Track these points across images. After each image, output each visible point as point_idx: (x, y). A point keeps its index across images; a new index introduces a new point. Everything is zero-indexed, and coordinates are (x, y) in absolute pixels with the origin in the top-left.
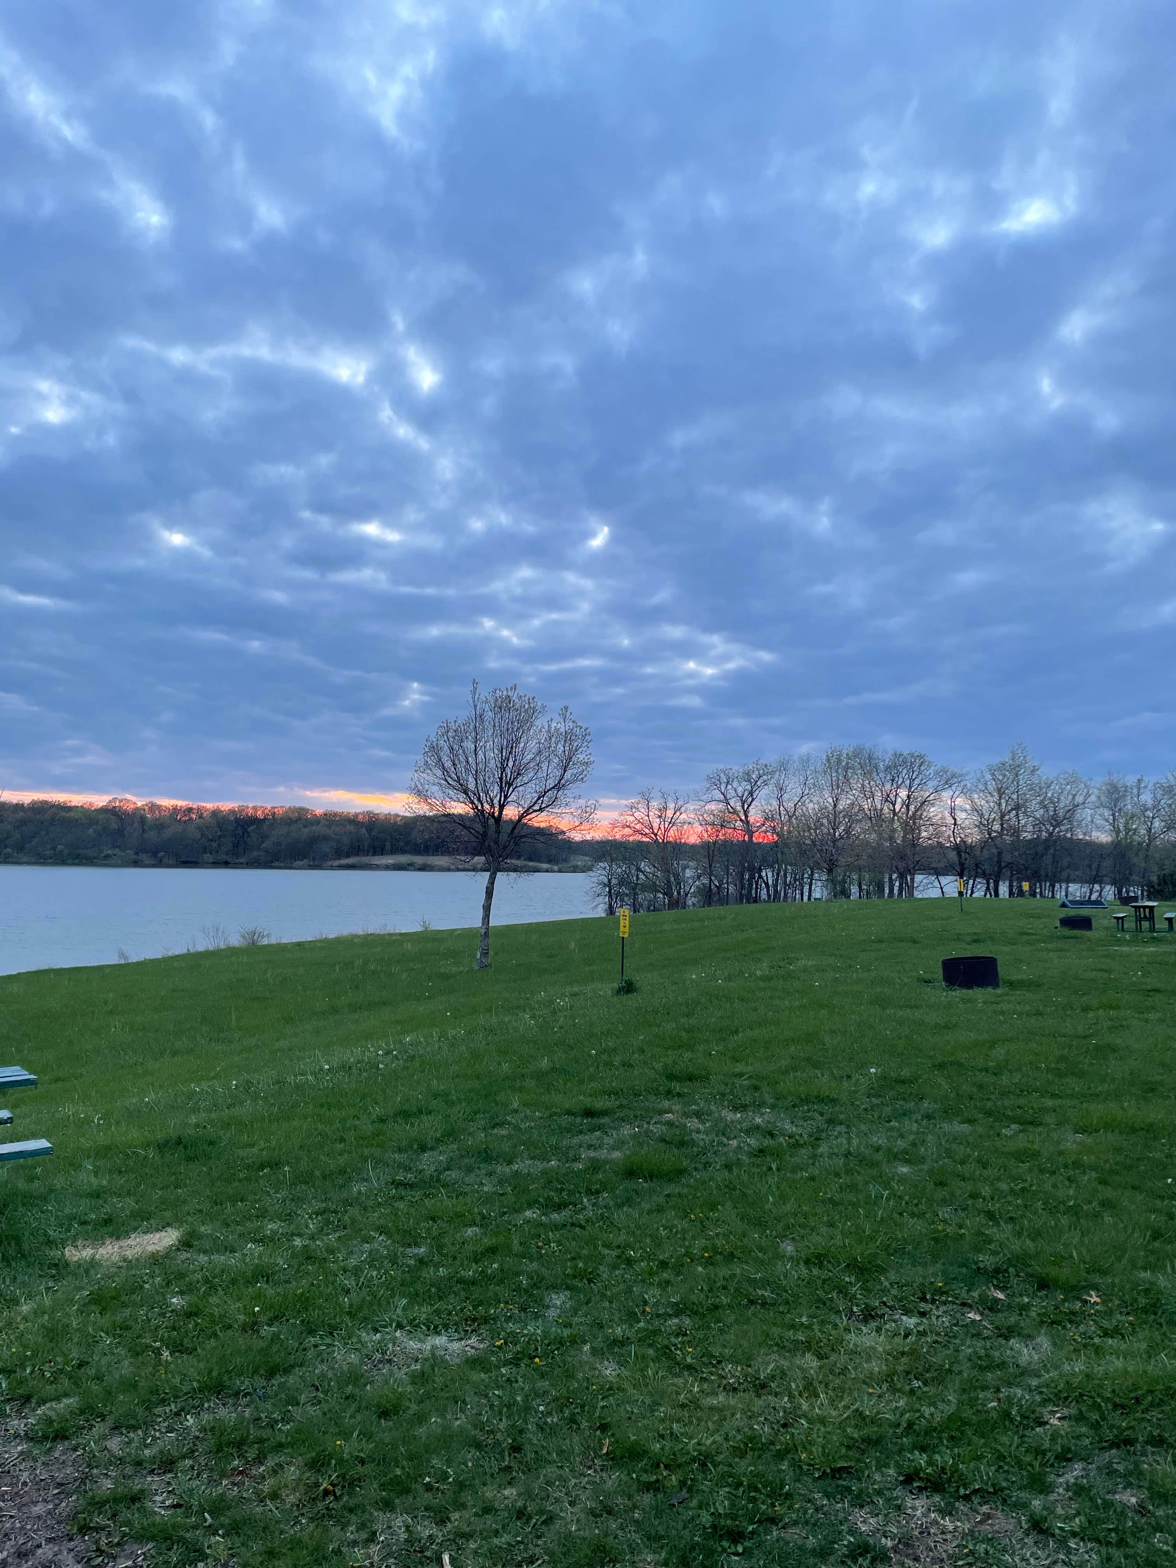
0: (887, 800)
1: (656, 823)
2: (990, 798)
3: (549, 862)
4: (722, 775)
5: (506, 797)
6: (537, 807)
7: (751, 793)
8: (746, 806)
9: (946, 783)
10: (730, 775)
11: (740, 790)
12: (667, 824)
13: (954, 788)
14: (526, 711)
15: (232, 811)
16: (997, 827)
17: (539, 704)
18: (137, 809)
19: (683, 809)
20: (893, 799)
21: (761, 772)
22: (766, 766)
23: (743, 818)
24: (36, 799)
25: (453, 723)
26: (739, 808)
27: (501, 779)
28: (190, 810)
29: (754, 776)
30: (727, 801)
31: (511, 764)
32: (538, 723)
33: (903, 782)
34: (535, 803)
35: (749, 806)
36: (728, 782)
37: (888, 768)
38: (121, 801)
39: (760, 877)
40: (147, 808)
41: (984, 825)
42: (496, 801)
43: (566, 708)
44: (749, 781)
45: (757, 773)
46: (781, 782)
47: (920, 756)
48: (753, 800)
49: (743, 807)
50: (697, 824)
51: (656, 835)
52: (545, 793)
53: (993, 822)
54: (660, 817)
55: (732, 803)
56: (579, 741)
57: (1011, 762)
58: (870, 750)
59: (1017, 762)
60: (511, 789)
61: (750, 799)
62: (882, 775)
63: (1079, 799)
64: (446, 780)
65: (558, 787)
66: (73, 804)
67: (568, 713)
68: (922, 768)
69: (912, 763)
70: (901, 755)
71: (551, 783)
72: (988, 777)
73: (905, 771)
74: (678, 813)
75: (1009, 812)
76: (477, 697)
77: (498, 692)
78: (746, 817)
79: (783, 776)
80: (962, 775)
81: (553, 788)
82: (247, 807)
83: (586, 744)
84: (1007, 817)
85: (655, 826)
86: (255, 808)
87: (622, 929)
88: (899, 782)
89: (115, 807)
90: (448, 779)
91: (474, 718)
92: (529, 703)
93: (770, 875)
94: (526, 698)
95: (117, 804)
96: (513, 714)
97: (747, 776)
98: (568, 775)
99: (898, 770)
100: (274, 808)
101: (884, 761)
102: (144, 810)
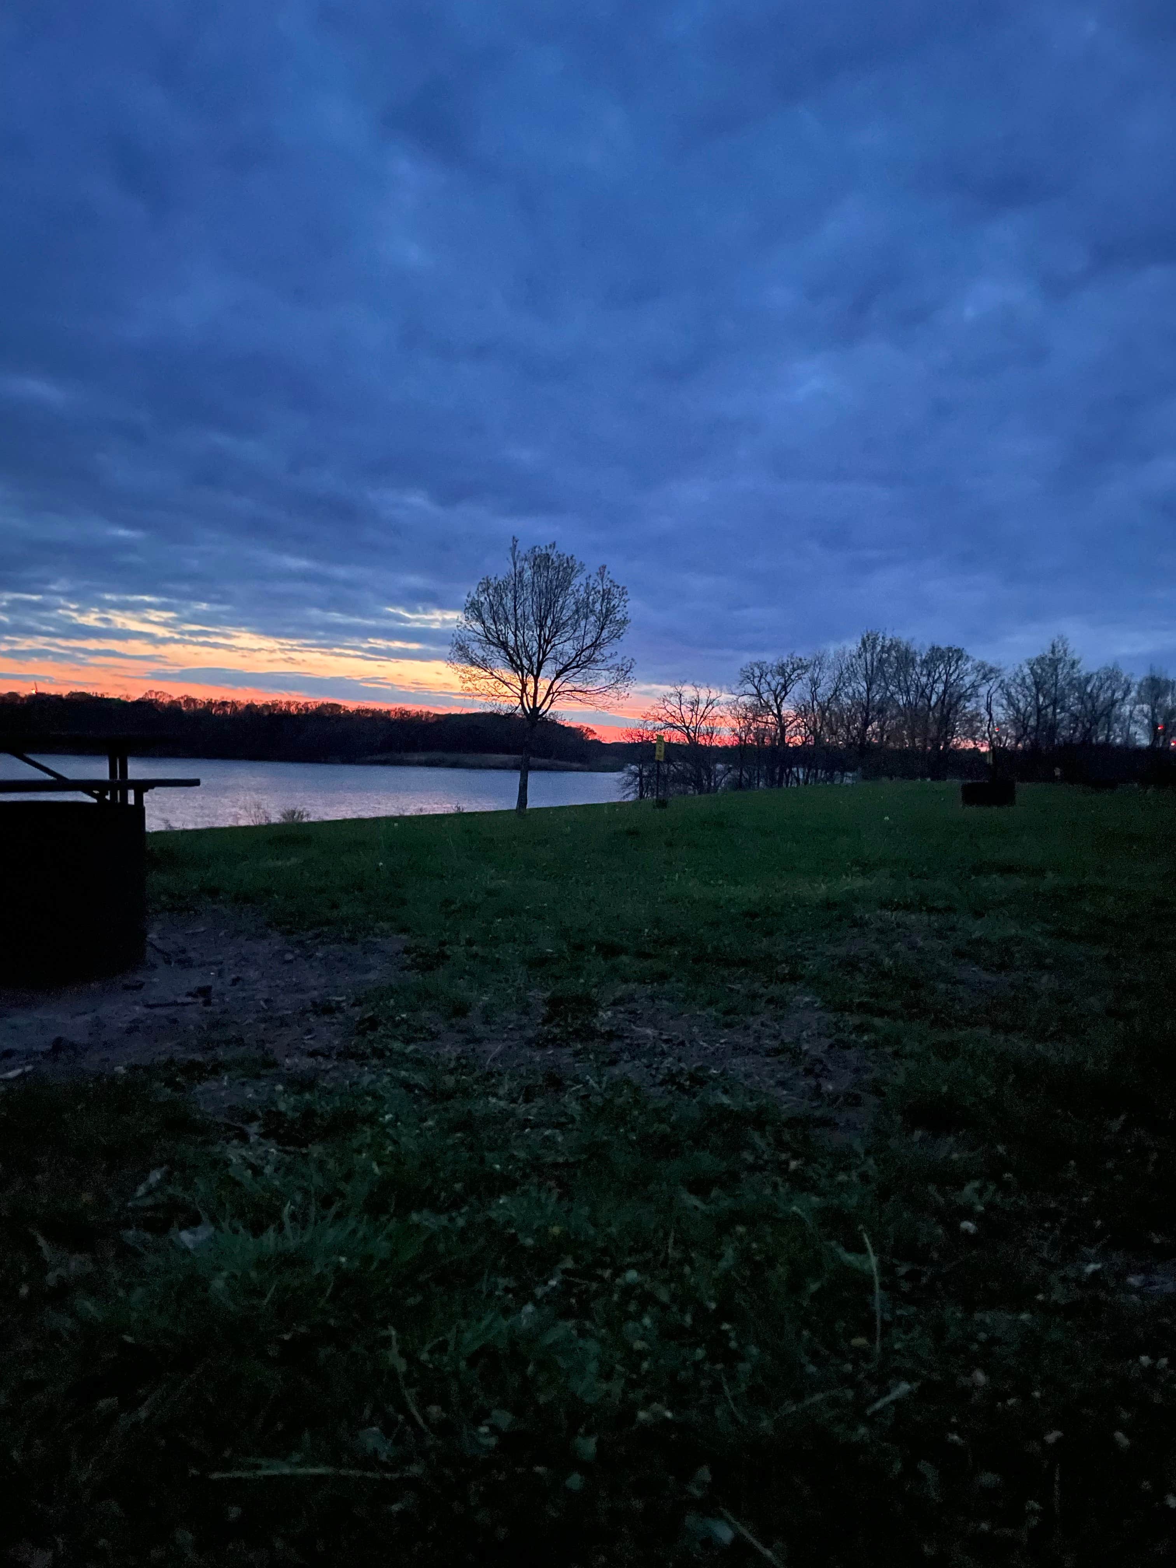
0: (922, 696)
1: (688, 716)
2: (1026, 692)
3: (580, 761)
4: (755, 669)
5: (544, 655)
6: (574, 664)
7: (784, 687)
8: (779, 700)
9: (984, 678)
10: (764, 668)
11: (773, 684)
12: (699, 717)
13: (991, 683)
14: (565, 568)
15: (266, 706)
16: (1032, 722)
17: (578, 563)
18: (173, 702)
19: (715, 702)
20: (929, 695)
21: (795, 666)
22: (800, 660)
23: (776, 712)
24: (74, 691)
25: (493, 580)
26: (772, 702)
27: (539, 636)
28: (224, 704)
29: (788, 670)
30: (759, 695)
31: (549, 622)
32: (576, 582)
33: (940, 677)
34: (573, 660)
35: (782, 700)
36: (762, 675)
37: (924, 663)
38: (157, 693)
39: (791, 771)
40: (182, 701)
41: (1019, 721)
42: (535, 659)
43: (604, 567)
44: (783, 675)
45: (791, 666)
46: (816, 675)
47: (958, 651)
48: (786, 694)
49: (776, 701)
50: (729, 718)
51: (687, 728)
52: (583, 651)
53: (1030, 717)
54: (692, 710)
55: (765, 696)
56: (616, 600)
57: (1051, 655)
58: (908, 643)
59: (1057, 656)
60: (549, 646)
61: (784, 693)
62: (918, 670)
63: (1119, 695)
64: (486, 637)
65: (595, 645)
66: (110, 697)
67: (606, 573)
68: (960, 662)
69: (949, 658)
70: (939, 649)
71: (588, 641)
72: (1027, 671)
73: (942, 666)
74: (710, 707)
75: (1047, 707)
76: (516, 554)
77: (537, 549)
78: (779, 711)
79: (818, 670)
80: (999, 671)
81: (590, 646)
82: (281, 702)
83: (622, 603)
84: (1043, 712)
85: (688, 721)
86: (289, 704)
87: (657, 753)
88: (936, 678)
89: (152, 700)
90: (488, 635)
91: (513, 575)
92: (568, 562)
93: (801, 771)
94: (565, 557)
95: (153, 697)
96: (551, 572)
97: (781, 670)
98: (605, 634)
99: (935, 664)
100: (306, 703)
101: (921, 655)
102: (180, 703)
